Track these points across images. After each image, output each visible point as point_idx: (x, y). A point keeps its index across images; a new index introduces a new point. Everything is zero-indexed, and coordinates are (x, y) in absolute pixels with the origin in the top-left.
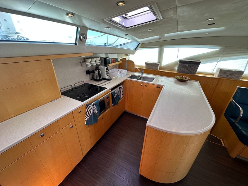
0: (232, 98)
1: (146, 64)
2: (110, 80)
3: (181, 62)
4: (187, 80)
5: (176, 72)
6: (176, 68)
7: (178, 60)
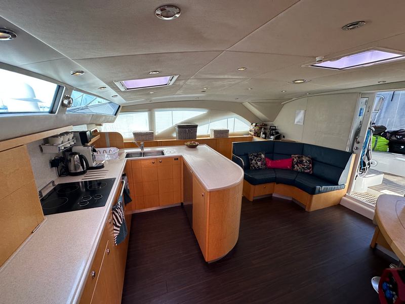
0: (232, 153)
1: (135, 134)
2: (102, 167)
3: (180, 127)
4: (197, 145)
5: (175, 140)
6: (175, 135)
7: (174, 125)
